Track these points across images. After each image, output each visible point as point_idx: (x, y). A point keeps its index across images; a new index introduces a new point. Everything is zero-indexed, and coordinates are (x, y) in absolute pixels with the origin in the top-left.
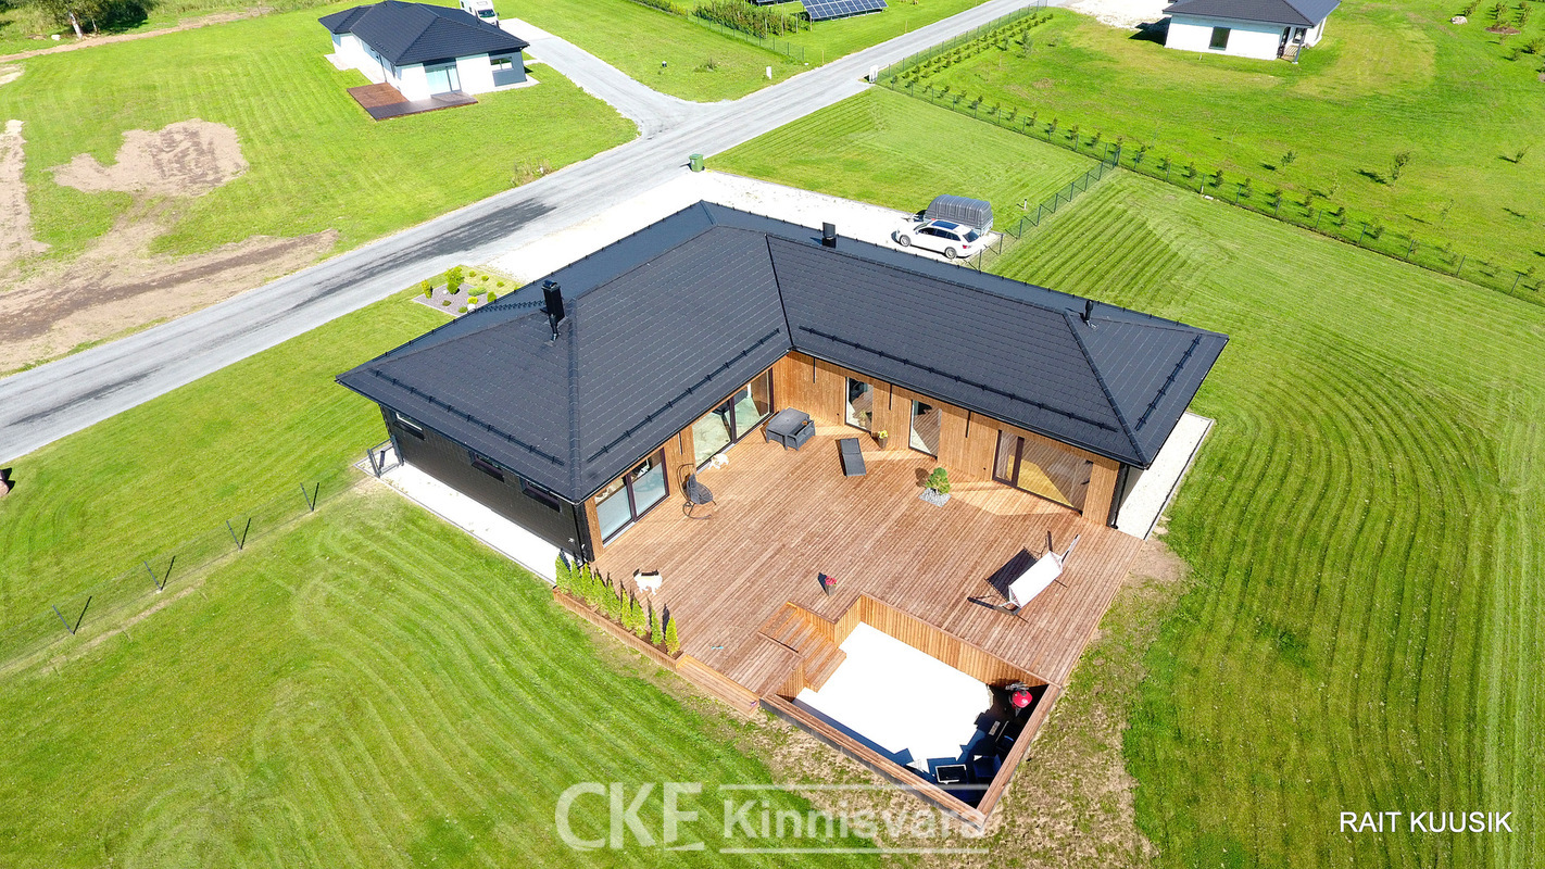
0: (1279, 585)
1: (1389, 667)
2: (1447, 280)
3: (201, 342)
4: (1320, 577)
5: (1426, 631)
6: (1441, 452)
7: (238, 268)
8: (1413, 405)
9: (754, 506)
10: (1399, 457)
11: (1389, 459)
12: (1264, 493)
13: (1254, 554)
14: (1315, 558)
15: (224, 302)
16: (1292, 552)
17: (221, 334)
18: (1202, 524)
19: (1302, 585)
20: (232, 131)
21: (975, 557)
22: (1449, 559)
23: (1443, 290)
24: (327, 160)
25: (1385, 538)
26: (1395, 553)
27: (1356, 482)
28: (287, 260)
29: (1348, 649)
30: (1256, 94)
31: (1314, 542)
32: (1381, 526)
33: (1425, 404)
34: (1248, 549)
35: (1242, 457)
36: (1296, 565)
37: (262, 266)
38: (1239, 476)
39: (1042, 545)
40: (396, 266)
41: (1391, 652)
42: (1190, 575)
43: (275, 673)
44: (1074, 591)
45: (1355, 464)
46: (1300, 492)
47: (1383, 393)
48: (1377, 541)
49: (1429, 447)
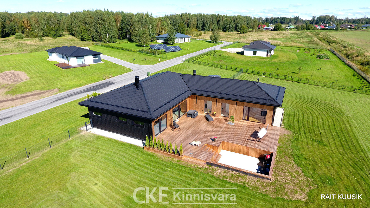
0: (312, 133)
1: (342, 144)
2: (317, 86)
3: (26, 110)
4: (320, 131)
5: (345, 138)
6: (332, 111)
7: (32, 96)
8: (322, 104)
9: (189, 128)
10: (324, 112)
11: (322, 112)
12: (301, 119)
13: (304, 129)
14: (317, 128)
15: (30, 103)
16: (312, 128)
17: (31, 108)
18: (291, 124)
19: (317, 133)
20: (24, 72)
21: (245, 133)
22: (343, 126)
23: (317, 88)
24: (52, 77)
25: (329, 124)
26: (332, 126)
27: (318, 116)
28: (46, 94)
29: (332, 142)
30: (265, 62)
31: (315, 126)
32: (327, 122)
33: (324, 104)
34: (303, 128)
35: (293, 114)
36: (314, 129)
37: (39, 96)
38: (294, 117)
39: (259, 129)
40: (77, 94)
41: (341, 142)
42: (293, 133)
43: (69, 172)
44: (270, 136)
45: (316, 114)
46: (308, 118)
47: (315, 103)
48: (327, 125)
49: (329, 110)
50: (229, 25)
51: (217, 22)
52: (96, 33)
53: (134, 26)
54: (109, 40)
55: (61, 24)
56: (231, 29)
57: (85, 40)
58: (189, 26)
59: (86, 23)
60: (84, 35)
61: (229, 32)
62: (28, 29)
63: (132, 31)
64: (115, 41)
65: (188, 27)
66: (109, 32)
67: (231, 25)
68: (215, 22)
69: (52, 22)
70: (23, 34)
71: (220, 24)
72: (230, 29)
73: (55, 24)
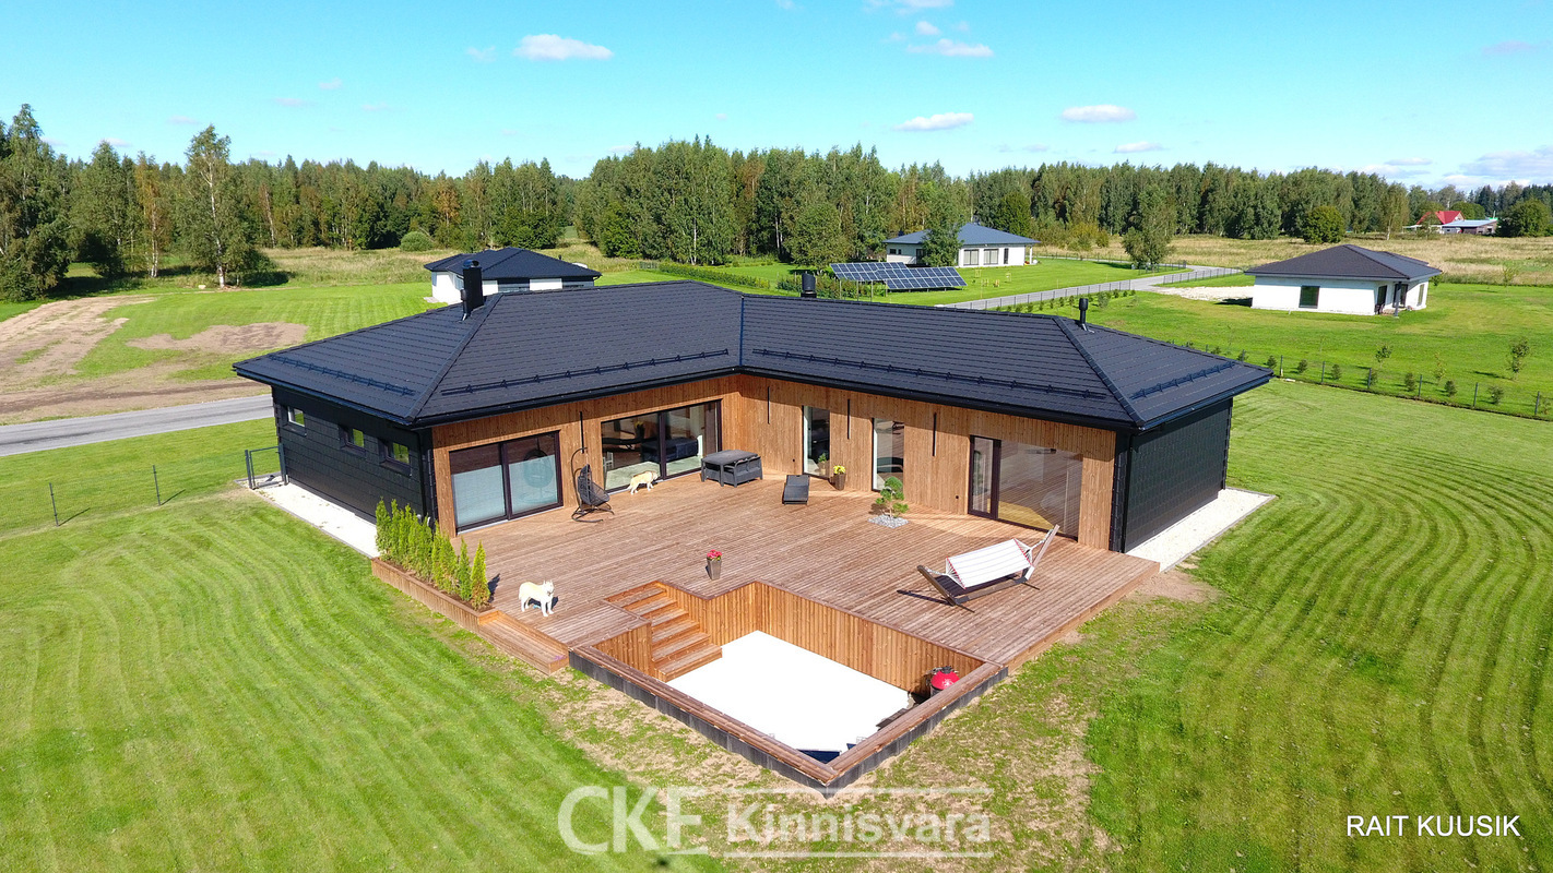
0: (1357, 616)
4: (1419, 612)
9: (660, 517)
13: (1319, 590)
14: (1413, 594)
16: (1377, 590)
18: (1247, 562)
19: (1392, 617)
25: (1518, 589)
27: (1474, 546)
29: (1464, 674)
31: (1411, 585)
32: (1512, 579)
34: (1312, 584)
36: (1383, 601)
42: (1222, 599)
46: (1391, 548)
47: (1510, 490)
48: (1506, 589)
50: (1255, 207)
51: (1198, 198)
52: (655, 226)
53: (797, 196)
54: (698, 250)
55: (560, 204)
56: (1266, 225)
57: (618, 253)
58: (1067, 214)
59: (629, 191)
60: (617, 236)
61: (1253, 238)
62: (450, 219)
63: (791, 218)
64: (720, 259)
65: (1061, 219)
66: (701, 222)
67: (1264, 208)
68: (1191, 197)
69: (527, 194)
70: (430, 239)
71: (1211, 208)
72: (1257, 224)
73: (537, 202)
